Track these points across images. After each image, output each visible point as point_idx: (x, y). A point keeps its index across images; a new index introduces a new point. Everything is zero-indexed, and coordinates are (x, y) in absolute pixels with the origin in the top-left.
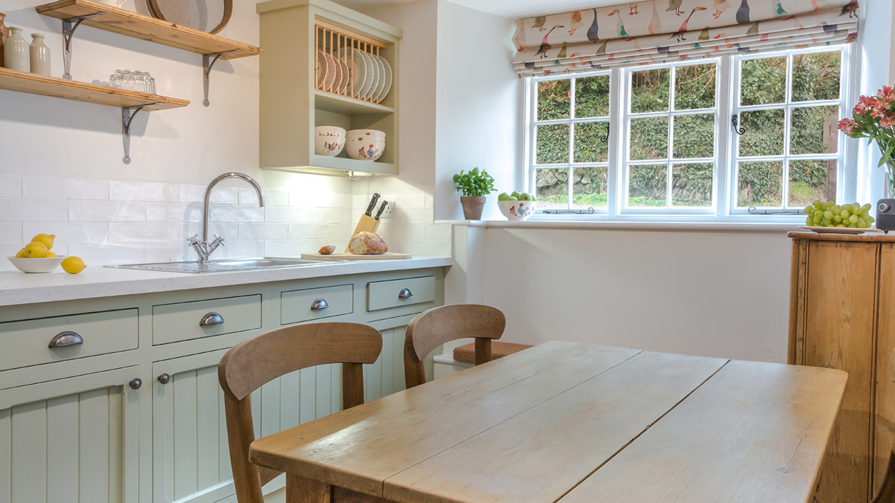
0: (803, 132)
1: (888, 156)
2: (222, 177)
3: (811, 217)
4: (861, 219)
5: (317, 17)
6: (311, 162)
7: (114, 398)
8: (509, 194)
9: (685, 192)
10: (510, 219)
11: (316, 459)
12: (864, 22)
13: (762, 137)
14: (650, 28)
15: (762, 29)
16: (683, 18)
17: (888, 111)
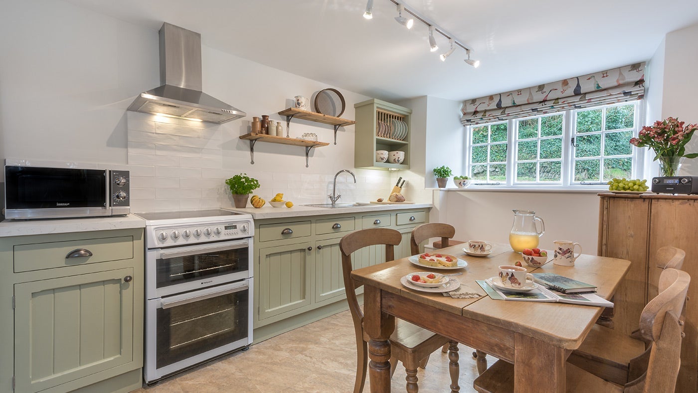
0: (618, 144)
1: (660, 155)
2: (341, 172)
3: (612, 186)
4: (641, 187)
5: (377, 107)
6: (374, 165)
7: (302, 253)
8: (459, 177)
9: (549, 175)
10: (459, 187)
11: (375, 279)
12: (648, 89)
13: (593, 147)
14: (528, 100)
15: (588, 97)
16: (545, 95)
17: (659, 133)
